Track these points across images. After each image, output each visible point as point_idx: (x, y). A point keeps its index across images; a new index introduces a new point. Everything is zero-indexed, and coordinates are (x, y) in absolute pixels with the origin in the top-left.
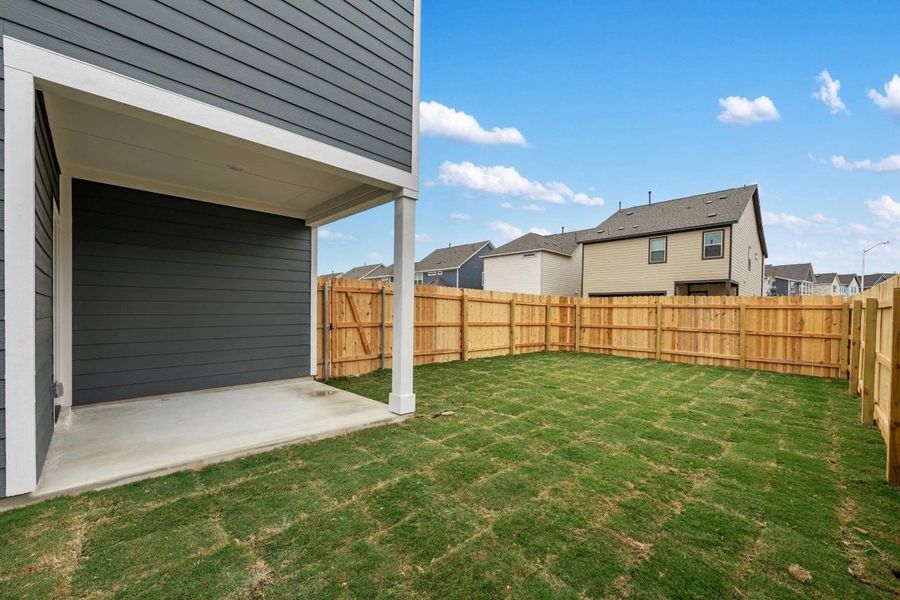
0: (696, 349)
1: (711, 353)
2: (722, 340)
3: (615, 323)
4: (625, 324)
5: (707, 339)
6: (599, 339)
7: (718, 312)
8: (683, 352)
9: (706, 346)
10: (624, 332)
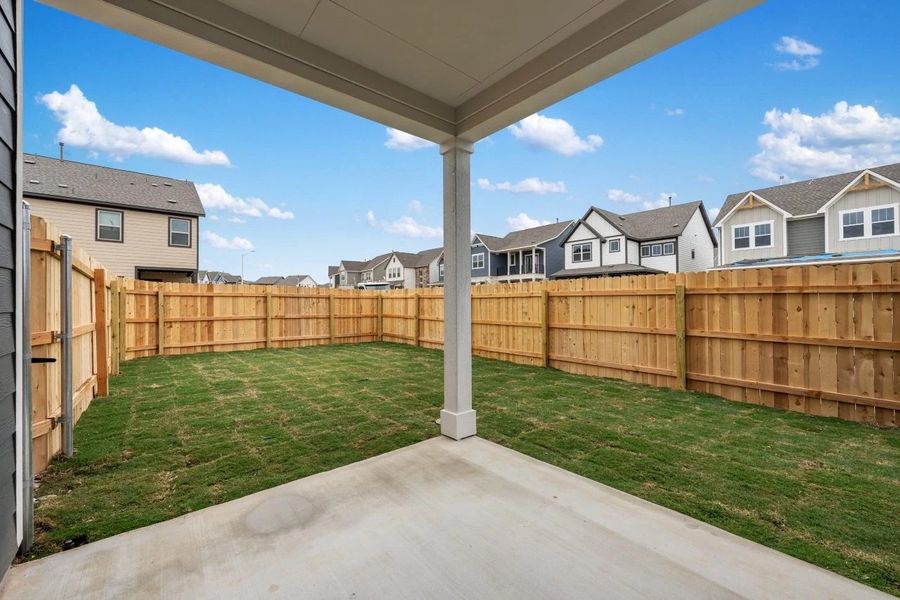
0: (300, 334)
1: (311, 336)
2: (318, 323)
3: (217, 314)
4: (229, 315)
5: (307, 324)
6: (195, 335)
7: (314, 300)
8: (289, 337)
9: (307, 331)
10: (229, 324)
